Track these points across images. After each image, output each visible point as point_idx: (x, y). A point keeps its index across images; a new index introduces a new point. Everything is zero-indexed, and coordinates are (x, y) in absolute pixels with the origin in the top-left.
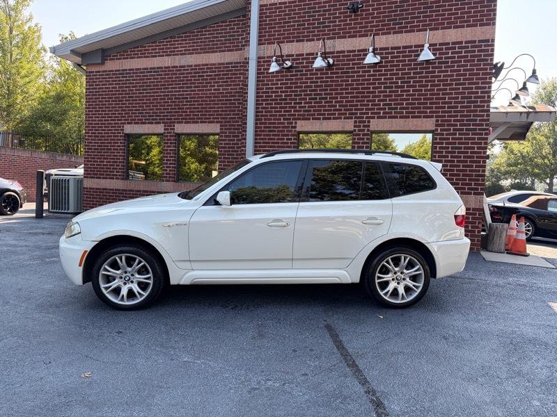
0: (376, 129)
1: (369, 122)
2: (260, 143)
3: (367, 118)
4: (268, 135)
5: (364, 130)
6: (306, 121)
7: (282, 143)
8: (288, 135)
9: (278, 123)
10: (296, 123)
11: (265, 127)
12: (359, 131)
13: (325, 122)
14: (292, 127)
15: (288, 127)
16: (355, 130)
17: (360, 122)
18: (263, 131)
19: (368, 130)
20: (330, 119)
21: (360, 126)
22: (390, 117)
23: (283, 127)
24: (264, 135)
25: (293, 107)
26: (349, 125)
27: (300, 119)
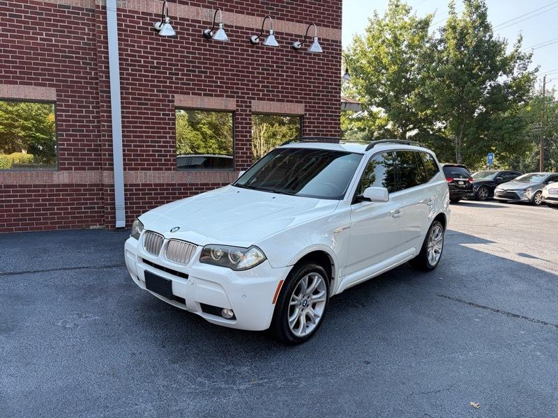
0: (257, 110)
1: (250, 102)
2: (128, 117)
3: (248, 98)
4: (138, 108)
5: (246, 111)
6: (186, 96)
7: (157, 119)
8: (165, 110)
9: (151, 95)
10: (173, 97)
11: (133, 99)
12: (241, 110)
13: (206, 99)
14: (169, 101)
15: (165, 101)
16: (238, 110)
17: (242, 102)
18: (132, 103)
19: (250, 111)
20: (211, 95)
21: (242, 106)
22: (268, 100)
23: (157, 100)
24: (133, 108)
25: (168, 78)
26: (231, 104)
27: (177, 93)
